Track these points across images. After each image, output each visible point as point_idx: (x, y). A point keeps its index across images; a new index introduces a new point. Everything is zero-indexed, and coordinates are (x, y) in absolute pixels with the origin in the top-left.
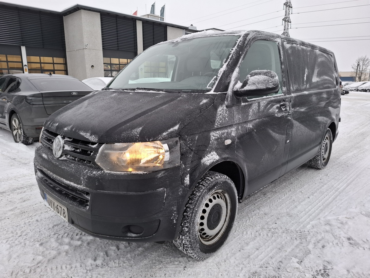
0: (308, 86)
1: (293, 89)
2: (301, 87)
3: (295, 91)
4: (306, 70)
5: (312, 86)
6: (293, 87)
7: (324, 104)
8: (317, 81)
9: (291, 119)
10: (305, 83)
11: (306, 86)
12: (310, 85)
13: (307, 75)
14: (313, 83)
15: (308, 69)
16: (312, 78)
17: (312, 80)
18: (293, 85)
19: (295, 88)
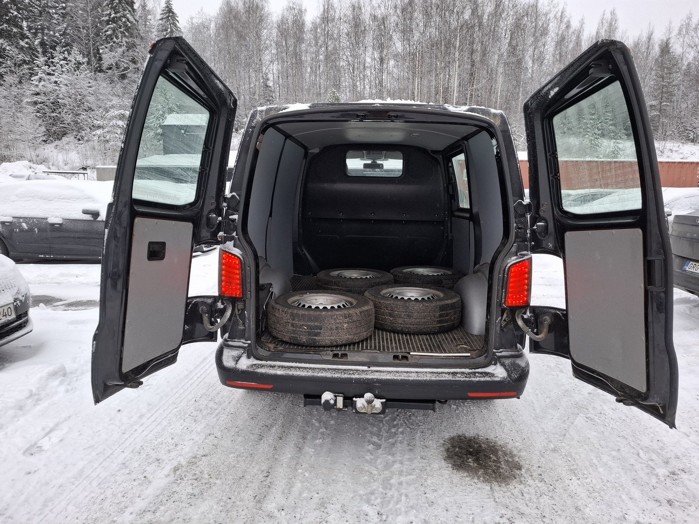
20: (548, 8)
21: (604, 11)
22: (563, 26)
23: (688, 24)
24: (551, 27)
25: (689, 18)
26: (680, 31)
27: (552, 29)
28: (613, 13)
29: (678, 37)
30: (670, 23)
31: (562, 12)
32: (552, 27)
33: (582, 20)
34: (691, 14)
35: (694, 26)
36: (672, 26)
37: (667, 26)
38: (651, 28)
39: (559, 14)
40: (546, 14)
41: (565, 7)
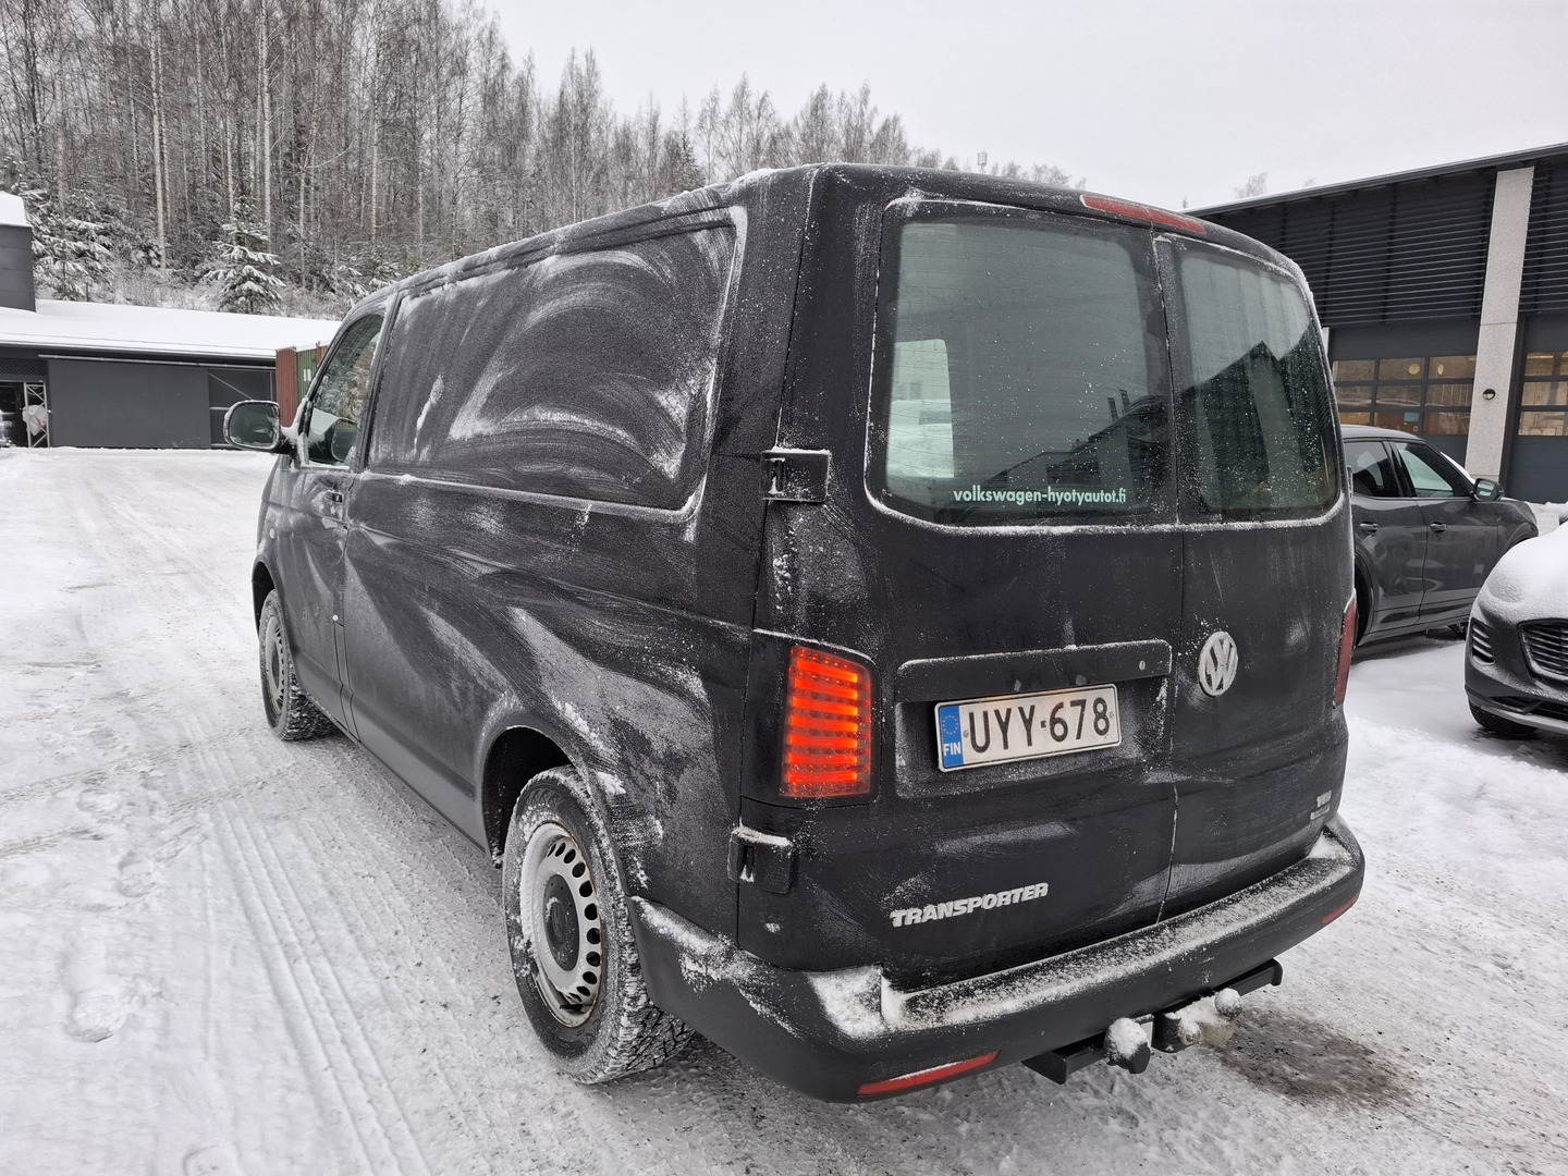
0: (425, 452)
1: (377, 457)
2: (399, 455)
3: (380, 466)
4: (438, 385)
5: (443, 456)
6: (377, 450)
7: (485, 570)
8: (479, 436)
9: (342, 549)
10: (416, 440)
11: (419, 451)
12: (435, 452)
13: (432, 405)
14: (453, 442)
15: (445, 380)
16: (452, 421)
17: (448, 430)
18: (377, 443)
19: (380, 456)
20: (463, 16)
21: (573, 50)
22: (495, 64)
23: (714, 111)
24: (473, 60)
25: (715, 100)
26: (702, 121)
27: (474, 65)
28: (590, 59)
29: (699, 132)
30: (685, 102)
31: (491, 33)
32: (474, 58)
33: (529, 58)
34: (717, 92)
35: (722, 116)
36: (688, 108)
37: (681, 108)
38: (654, 104)
39: (486, 35)
40: (459, 28)
41: (496, 22)
